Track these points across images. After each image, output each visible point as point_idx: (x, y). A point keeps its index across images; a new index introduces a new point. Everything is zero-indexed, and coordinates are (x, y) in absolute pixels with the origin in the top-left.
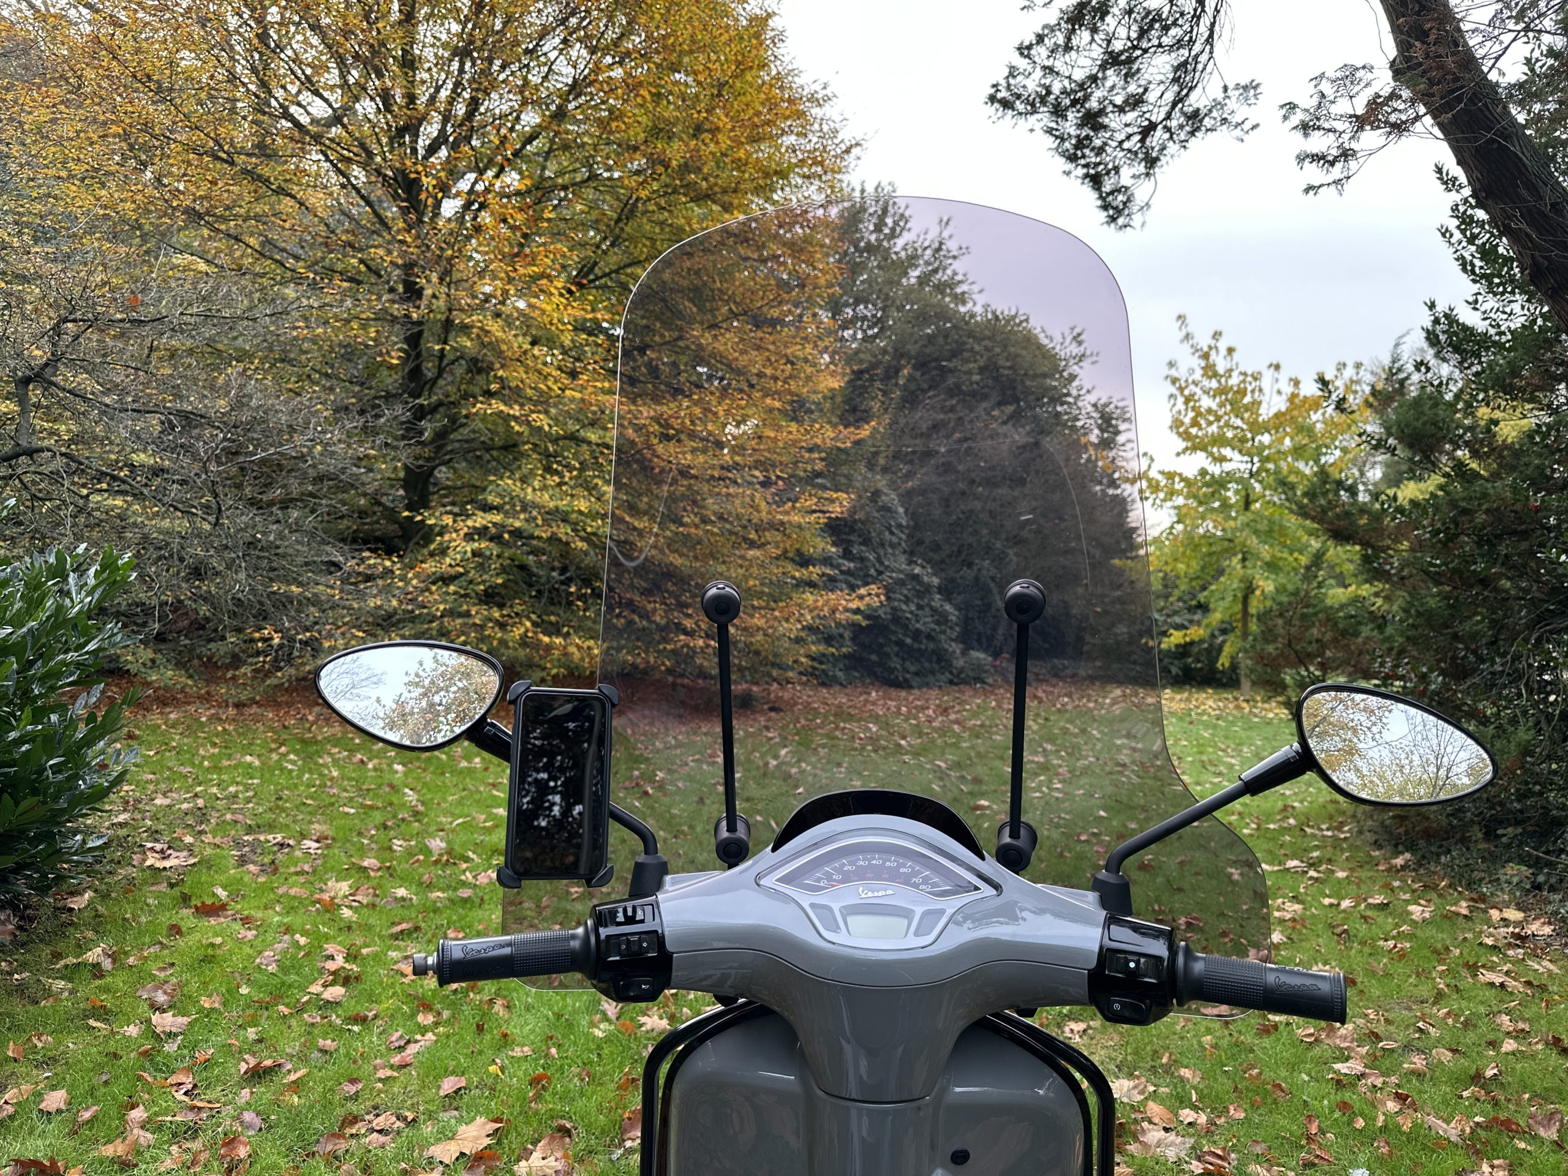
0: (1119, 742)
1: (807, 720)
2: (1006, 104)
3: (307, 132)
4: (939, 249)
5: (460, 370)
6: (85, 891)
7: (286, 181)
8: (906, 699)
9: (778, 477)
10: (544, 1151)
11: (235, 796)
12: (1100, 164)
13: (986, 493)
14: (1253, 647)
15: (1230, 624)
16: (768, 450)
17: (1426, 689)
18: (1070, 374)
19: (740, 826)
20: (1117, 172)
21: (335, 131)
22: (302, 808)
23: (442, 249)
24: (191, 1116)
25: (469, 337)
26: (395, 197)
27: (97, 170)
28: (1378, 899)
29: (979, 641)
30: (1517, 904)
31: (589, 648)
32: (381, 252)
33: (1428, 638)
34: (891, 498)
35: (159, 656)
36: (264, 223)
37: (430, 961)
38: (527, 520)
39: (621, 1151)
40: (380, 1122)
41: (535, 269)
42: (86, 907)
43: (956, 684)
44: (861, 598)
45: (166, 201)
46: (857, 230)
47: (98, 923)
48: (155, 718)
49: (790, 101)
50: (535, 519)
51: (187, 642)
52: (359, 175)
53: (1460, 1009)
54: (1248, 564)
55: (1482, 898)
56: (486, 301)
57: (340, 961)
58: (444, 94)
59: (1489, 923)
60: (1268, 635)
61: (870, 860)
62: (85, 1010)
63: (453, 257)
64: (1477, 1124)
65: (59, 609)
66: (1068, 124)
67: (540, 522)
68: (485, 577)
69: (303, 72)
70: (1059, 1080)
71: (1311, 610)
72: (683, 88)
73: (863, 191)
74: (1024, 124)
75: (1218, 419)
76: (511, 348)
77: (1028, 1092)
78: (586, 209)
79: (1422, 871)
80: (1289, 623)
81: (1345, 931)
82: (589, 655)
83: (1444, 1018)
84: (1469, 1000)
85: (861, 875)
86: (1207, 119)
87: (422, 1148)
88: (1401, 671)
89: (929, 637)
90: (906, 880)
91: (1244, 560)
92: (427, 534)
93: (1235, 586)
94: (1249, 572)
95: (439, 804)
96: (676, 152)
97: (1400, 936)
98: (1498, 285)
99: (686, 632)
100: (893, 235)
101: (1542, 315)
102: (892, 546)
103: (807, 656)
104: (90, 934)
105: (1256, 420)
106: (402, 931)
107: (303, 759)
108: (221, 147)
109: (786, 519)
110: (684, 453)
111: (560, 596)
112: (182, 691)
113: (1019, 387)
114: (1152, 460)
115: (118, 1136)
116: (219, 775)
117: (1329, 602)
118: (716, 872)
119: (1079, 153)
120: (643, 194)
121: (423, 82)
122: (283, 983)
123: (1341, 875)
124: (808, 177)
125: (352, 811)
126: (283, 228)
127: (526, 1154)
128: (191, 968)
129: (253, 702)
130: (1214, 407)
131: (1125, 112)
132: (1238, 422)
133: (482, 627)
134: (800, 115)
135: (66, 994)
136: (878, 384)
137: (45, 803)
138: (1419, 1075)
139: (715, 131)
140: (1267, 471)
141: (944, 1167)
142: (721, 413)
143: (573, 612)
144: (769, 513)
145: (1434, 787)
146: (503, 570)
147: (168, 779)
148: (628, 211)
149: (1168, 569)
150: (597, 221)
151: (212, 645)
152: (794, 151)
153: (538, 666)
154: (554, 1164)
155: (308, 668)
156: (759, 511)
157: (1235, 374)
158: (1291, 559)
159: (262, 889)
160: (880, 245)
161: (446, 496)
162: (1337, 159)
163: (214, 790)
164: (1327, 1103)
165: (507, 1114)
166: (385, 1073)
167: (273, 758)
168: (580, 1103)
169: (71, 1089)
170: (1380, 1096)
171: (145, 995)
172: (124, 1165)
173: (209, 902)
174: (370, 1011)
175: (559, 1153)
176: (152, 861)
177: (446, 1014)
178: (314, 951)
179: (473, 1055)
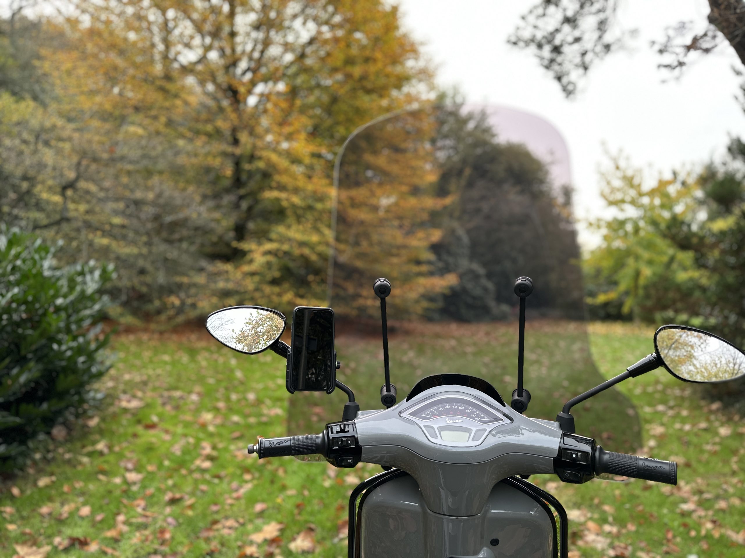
2: (515, 43)
5: (258, 177)
10: (302, 537)
11: (160, 375)
15: (629, 291)
19: (392, 389)
20: (569, 75)
24: (144, 519)
29: (504, 300)
34: (461, 232)
35: (126, 311)
37: (255, 448)
39: (337, 539)
40: (228, 524)
43: (494, 321)
47: (101, 432)
57: (208, 450)
60: (647, 296)
61: (451, 406)
62: (96, 471)
65: (83, 291)
66: (545, 52)
70: (541, 508)
77: (527, 513)
79: (726, 412)
80: (658, 291)
85: (447, 412)
87: (247, 536)
88: (715, 314)
89: (480, 298)
90: (469, 415)
93: (631, 273)
94: (638, 265)
104: (97, 437)
105: (640, 191)
106: (236, 437)
115: (113, 527)
116: (153, 365)
117: (678, 280)
118: (381, 410)
122: (183, 460)
127: (294, 539)
128: (143, 453)
129: (167, 331)
131: (573, 45)
137: (77, 378)
138: (723, 511)
139: (375, 60)
141: (487, 546)
146: (280, 270)
151: (147, 305)
154: (307, 544)
162: (677, 66)
163: (150, 372)
164: (676, 524)
165: (285, 520)
166: (230, 501)
167: (176, 357)
168: (319, 517)
169: (92, 506)
170: (703, 520)
171: (122, 464)
172: (116, 540)
173: (149, 422)
174: (223, 473)
175: (309, 539)
176: (124, 404)
177: (257, 475)
178: (197, 445)
179: (270, 494)
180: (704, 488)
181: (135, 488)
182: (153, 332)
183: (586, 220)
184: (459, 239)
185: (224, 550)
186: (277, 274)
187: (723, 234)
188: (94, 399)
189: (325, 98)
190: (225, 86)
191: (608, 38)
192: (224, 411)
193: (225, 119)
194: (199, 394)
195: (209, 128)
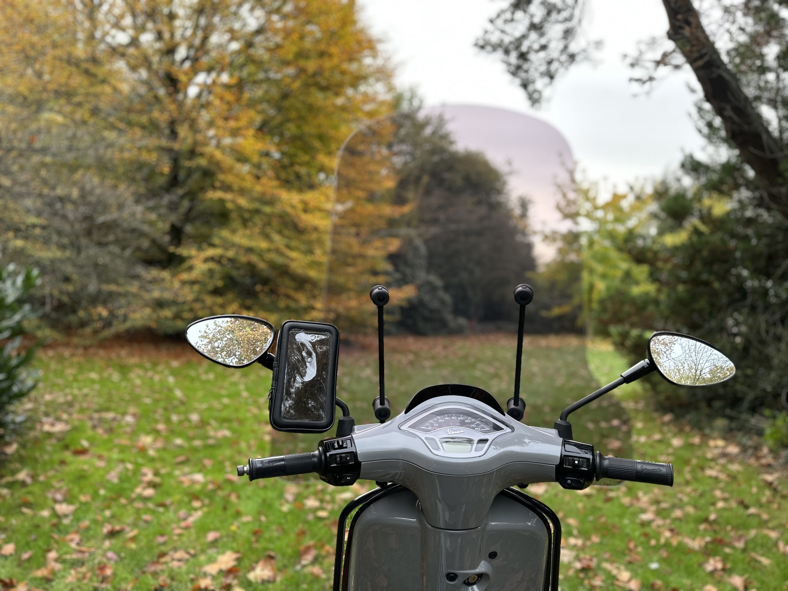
5: (196, 176)
6: (13, 442)
10: (262, 567)
11: (87, 395)
13: (465, 240)
14: (596, 316)
20: (535, 83)
24: (80, 555)
25: (204, 159)
29: (462, 312)
34: (418, 242)
35: (43, 323)
37: (245, 469)
39: (299, 566)
40: (177, 556)
42: (14, 452)
47: (22, 460)
55: (706, 435)
57: (150, 476)
60: (604, 310)
61: (450, 417)
62: (19, 503)
64: (707, 541)
66: (512, 58)
79: (677, 423)
85: (447, 424)
87: (200, 568)
90: (468, 426)
92: (182, 260)
94: (592, 279)
102: (419, 266)
104: (18, 465)
105: (596, 204)
106: (180, 461)
114: (546, 224)
115: (43, 566)
117: (633, 294)
118: (376, 425)
119: (517, 72)
122: (122, 489)
127: (252, 569)
128: (74, 482)
129: (92, 346)
131: (539, 53)
135: (9, 496)
138: (679, 519)
139: (330, 56)
141: (485, 560)
145: (694, 380)
146: (222, 279)
148: (285, 96)
154: (267, 573)
159: (106, 441)
162: (647, 81)
163: (76, 391)
164: (637, 534)
165: (242, 549)
166: (178, 531)
167: (106, 375)
168: (278, 543)
169: (17, 543)
170: (662, 530)
171: (50, 495)
172: (48, 580)
173: (79, 448)
174: (168, 501)
175: (269, 567)
176: (47, 428)
177: (207, 501)
178: (137, 471)
179: (222, 522)
180: (661, 498)
181: (66, 521)
182: (76, 347)
183: (542, 232)
184: (416, 249)
185: (174, 584)
186: (220, 283)
187: (676, 249)
188: (14, 422)
189: (275, 93)
190: (161, 73)
191: (573, 48)
192: (164, 433)
193: (162, 110)
194: (134, 415)
195: (144, 119)
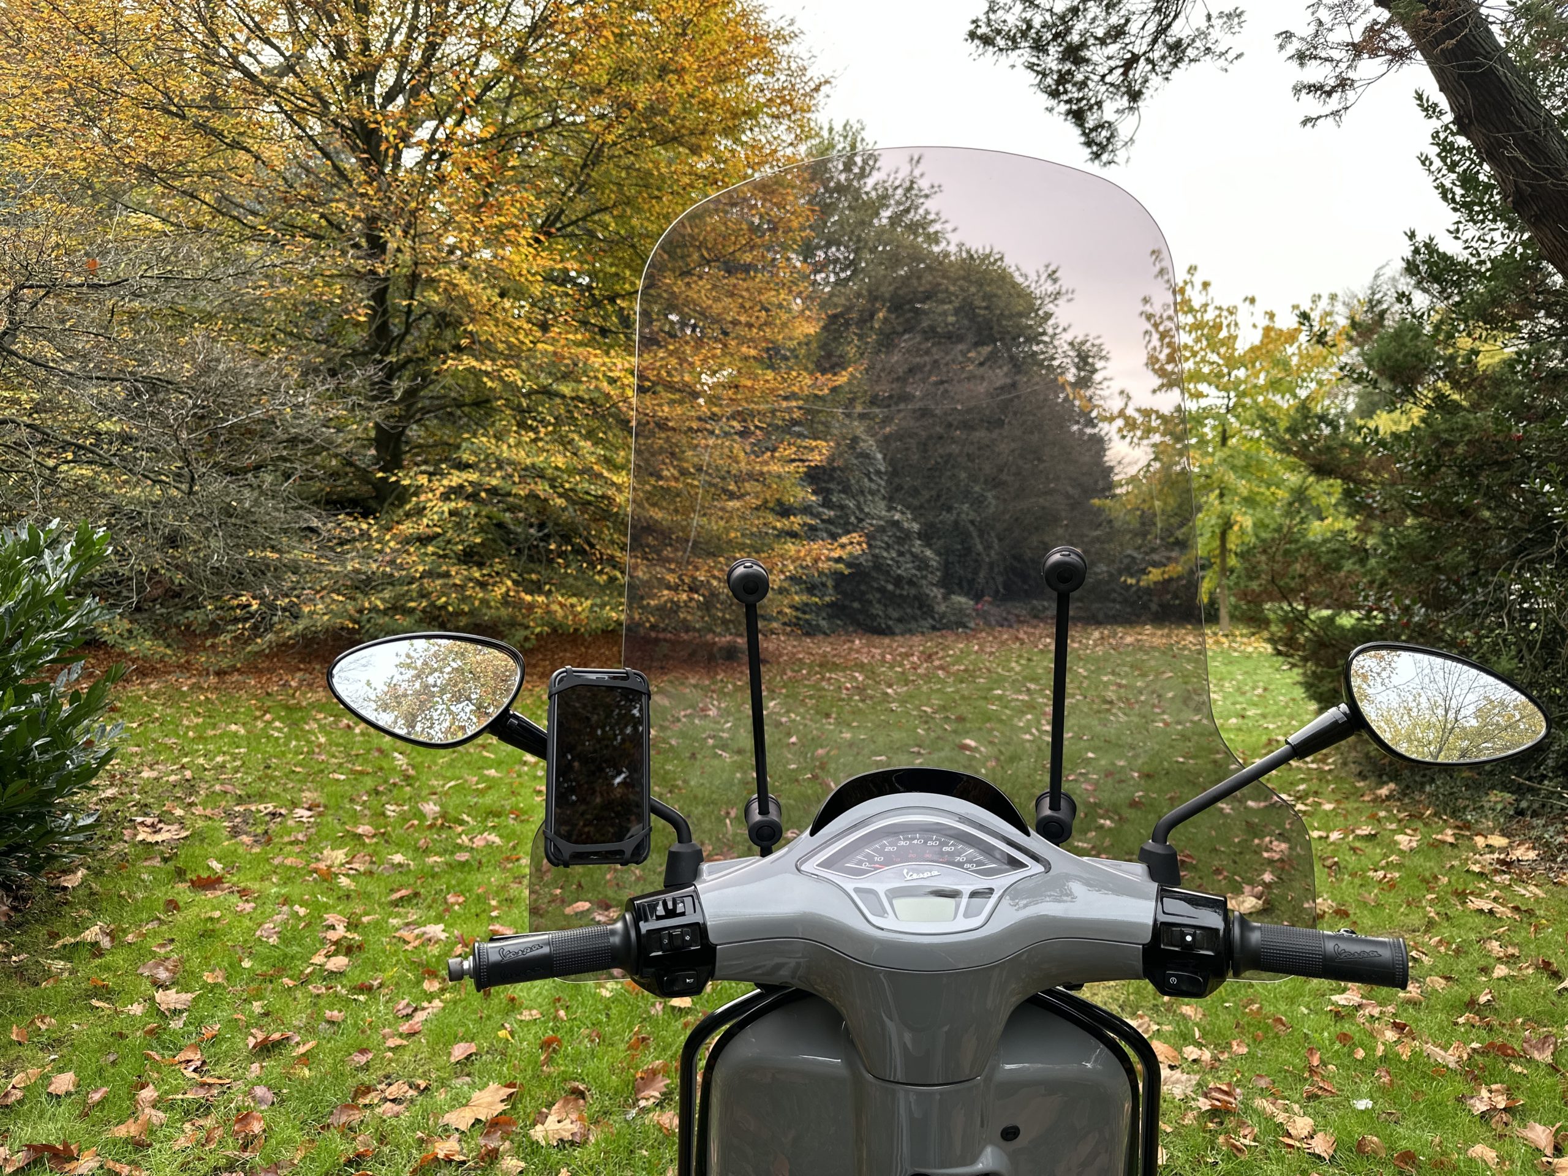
0: (1105, 679)
1: (793, 671)
2: (987, 41)
3: (261, 83)
4: (910, 188)
5: (427, 325)
6: (77, 868)
7: (241, 134)
8: (889, 646)
9: (757, 427)
10: (559, 1113)
11: (223, 766)
12: (1082, 99)
13: (964, 437)
14: (1237, 584)
15: (1208, 560)
16: (746, 400)
17: (1409, 621)
18: (1046, 313)
19: (772, 808)
20: (1100, 107)
21: (289, 80)
22: (292, 776)
23: (405, 201)
24: (202, 1093)
25: (436, 291)
26: (354, 149)
27: (43, 128)
28: (1365, 830)
29: (960, 585)
30: (1502, 830)
31: (572, 606)
32: (342, 206)
33: (1409, 569)
34: (869, 444)
35: (136, 626)
36: (221, 179)
38: (503, 478)
39: (634, 1112)
40: (393, 1091)
41: (502, 219)
42: (80, 885)
43: (939, 630)
44: (843, 546)
45: (118, 158)
46: (827, 170)
47: (93, 900)
48: (135, 689)
49: (758, 39)
50: (511, 476)
51: (164, 610)
52: (315, 126)
53: (1452, 937)
54: (1226, 499)
55: (1467, 826)
56: (451, 252)
57: (341, 931)
58: (398, 39)
59: (1474, 849)
60: (1252, 573)
61: (911, 841)
62: (86, 990)
63: (417, 209)
64: (1474, 1050)
65: (36, 586)
66: (1050, 58)
67: (517, 479)
68: (463, 536)
69: (252, 19)
70: (1109, 1053)
71: (1293, 546)
72: (646, 27)
73: (831, 130)
74: (1005, 60)
75: (1194, 354)
76: (479, 301)
77: (1076, 1067)
78: (550, 155)
79: (1407, 801)
80: (1272, 559)
81: (1336, 863)
82: (572, 612)
83: (1436, 946)
84: (1459, 927)
85: (902, 857)
86: (1190, 49)
87: (436, 1117)
88: (1384, 604)
89: (911, 583)
90: (950, 860)
91: (1221, 495)
92: (402, 495)
93: (1213, 522)
94: (1228, 507)
95: (429, 767)
96: (642, 94)
97: (1389, 866)
98: (1478, 213)
99: (669, 587)
100: (862, 175)
101: (1523, 243)
102: (872, 493)
103: (792, 607)
104: (86, 913)
105: (1232, 354)
106: (401, 898)
107: (289, 726)
108: (171, 99)
109: (765, 469)
110: (660, 405)
111: (539, 552)
112: (161, 660)
113: (996, 327)
114: (1129, 397)
115: (129, 1116)
116: (205, 745)
117: (1311, 537)
118: (755, 859)
119: (1061, 88)
120: (610, 138)
121: (377, 27)
122: (285, 956)
123: (1328, 807)
124: (777, 117)
125: (342, 777)
126: (241, 183)
127: (541, 1118)
128: (192, 944)
129: (234, 669)
130: (1190, 343)
131: (1107, 45)
132: (1214, 357)
133: (463, 587)
134: (767, 53)
135: (66, 974)
136: (853, 329)
137: (33, 784)
138: (1415, 1003)
139: (680, 71)
140: (1244, 406)
141: (994, 1144)
142: (698, 363)
143: (553, 569)
144: (748, 463)
146: (481, 529)
147: (153, 751)
148: (594, 156)
149: (1145, 507)
150: (562, 168)
151: (190, 614)
152: (762, 91)
153: (521, 625)
154: (570, 1126)
155: (288, 634)
156: (738, 462)
157: (1210, 309)
158: (1268, 493)
159: (257, 860)
160: (850, 185)
161: (418, 455)
162: (1334, 89)
163: (201, 762)
164: (1326, 1035)
165: (518, 1079)
166: (393, 1042)
167: (259, 726)
168: (592, 1065)
169: (80, 1070)
170: (1377, 1025)
171: (146, 972)
172: (139, 1145)
173: (204, 875)
174: (376, 981)
175: (574, 1115)
176: (143, 836)
178: (315, 921)
179: (481, 1020)
181: (175, 1024)
184: (865, 457)
185: (386, 1149)
186: (478, 539)
194: (314, 807)
